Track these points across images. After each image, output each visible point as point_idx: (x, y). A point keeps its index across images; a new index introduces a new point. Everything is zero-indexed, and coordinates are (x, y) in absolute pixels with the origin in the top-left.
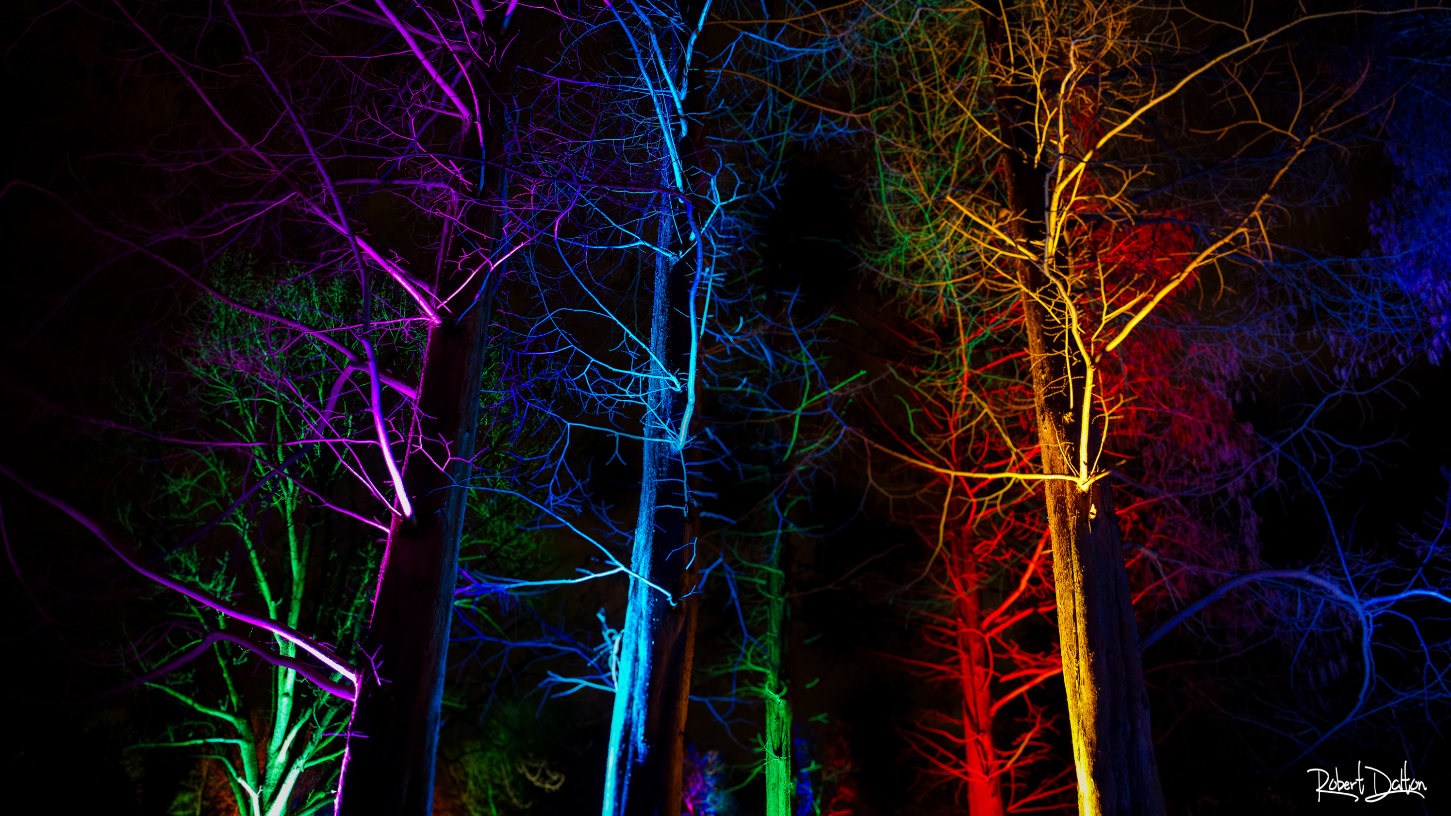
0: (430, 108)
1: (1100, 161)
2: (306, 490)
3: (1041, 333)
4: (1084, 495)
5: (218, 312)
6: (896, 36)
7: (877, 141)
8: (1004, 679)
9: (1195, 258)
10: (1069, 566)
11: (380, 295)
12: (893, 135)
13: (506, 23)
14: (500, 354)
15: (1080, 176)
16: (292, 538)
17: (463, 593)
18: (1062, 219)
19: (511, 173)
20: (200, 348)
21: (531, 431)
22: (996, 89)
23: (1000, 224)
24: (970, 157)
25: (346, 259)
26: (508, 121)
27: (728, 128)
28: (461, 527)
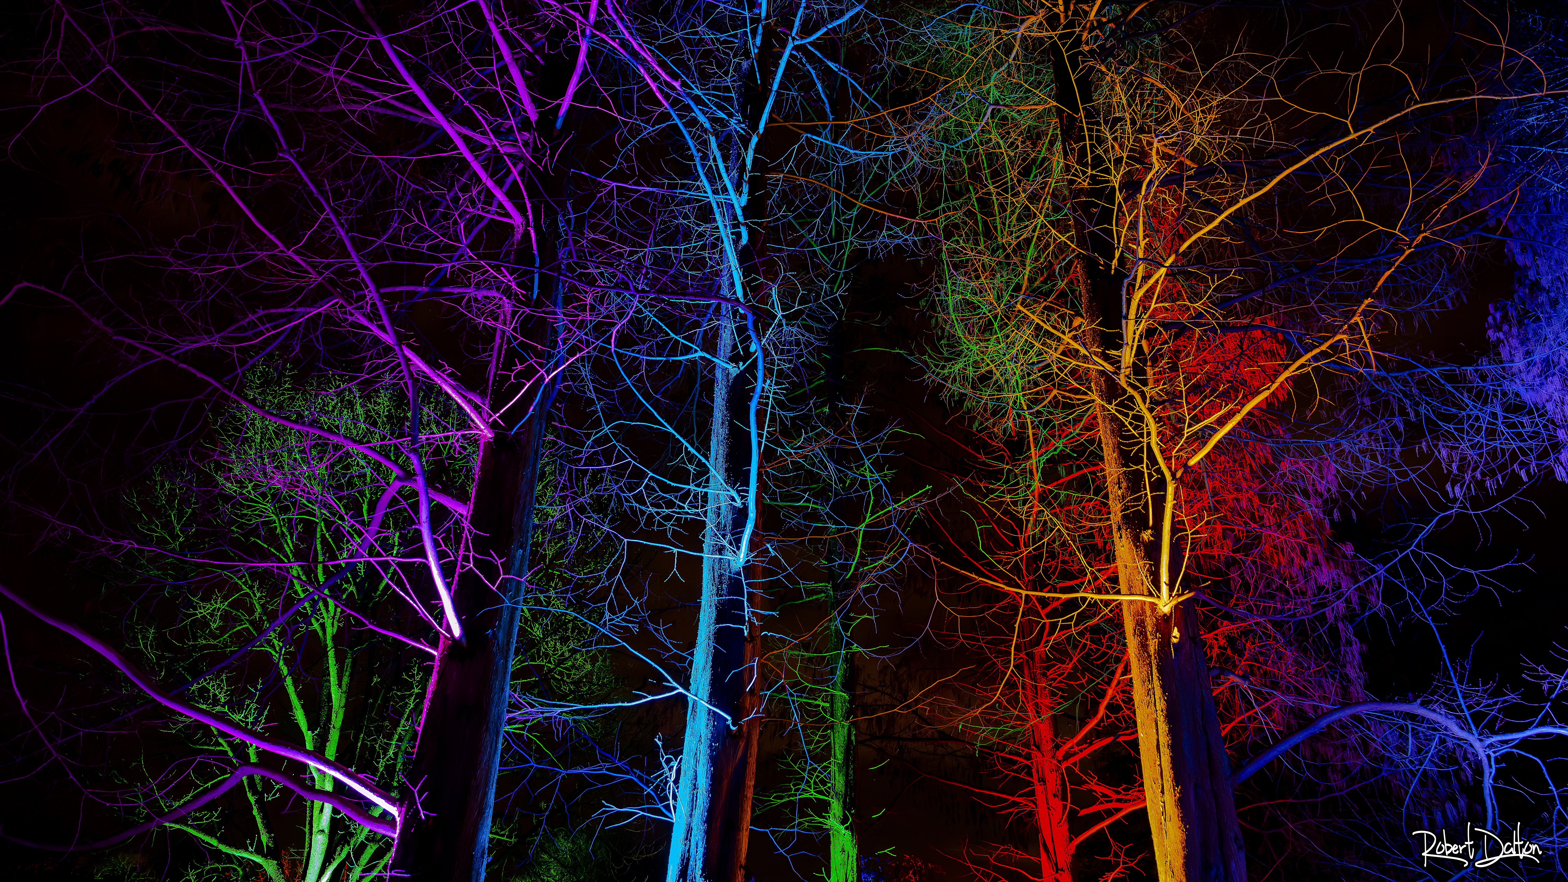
0: (480, 213)
1: (1183, 266)
2: (348, 611)
3: (1118, 447)
4: (1166, 618)
5: (253, 424)
6: (966, 137)
7: (944, 248)
8: (1083, 812)
9: (1287, 367)
10: (1151, 693)
11: (429, 408)
12: (961, 241)
13: (559, 123)
14: (555, 468)
15: (1160, 282)
16: (332, 661)
17: (514, 718)
18: (1141, 327)
19: (566, 282)
20: (232, 463)
21: (587, 548)
22: (1071, 191)
23: (1073, 333)
24: (1041, 264)
25: (392, 370)
26: (563, 227)
27: (790, 235)
28: (513, 649)
